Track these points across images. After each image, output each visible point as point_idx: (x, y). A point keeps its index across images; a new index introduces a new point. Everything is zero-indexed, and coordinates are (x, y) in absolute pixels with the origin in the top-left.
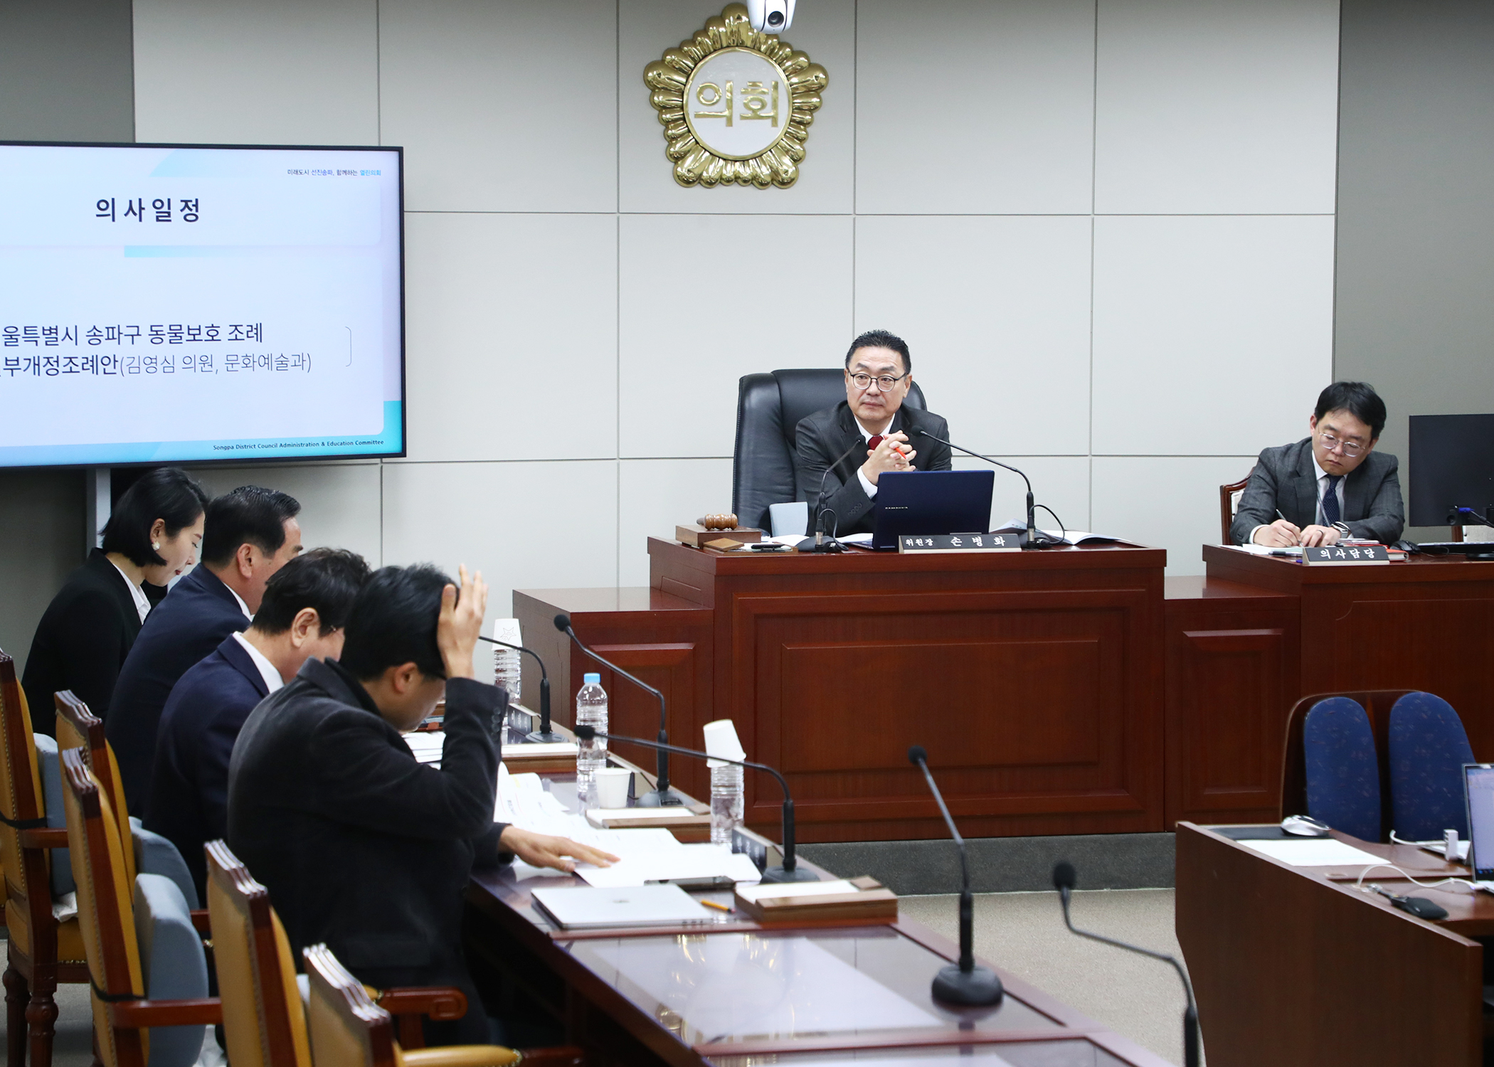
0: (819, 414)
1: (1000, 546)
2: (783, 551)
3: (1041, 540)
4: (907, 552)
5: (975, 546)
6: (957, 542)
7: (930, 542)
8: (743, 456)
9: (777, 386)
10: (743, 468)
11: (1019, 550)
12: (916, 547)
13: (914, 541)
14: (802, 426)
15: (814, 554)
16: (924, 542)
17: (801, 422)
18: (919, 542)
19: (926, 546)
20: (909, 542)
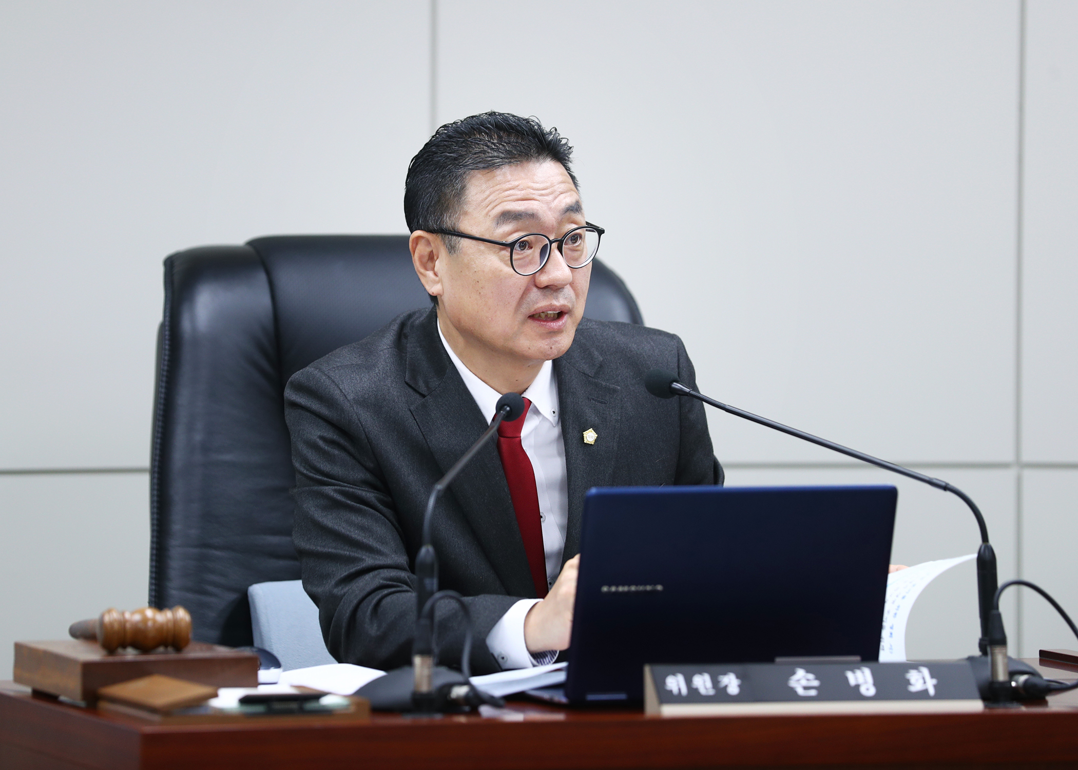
0: (345, 356)
1: (923, 695)
2: (328, 712)
3: (1023, 678)
4: (670, 711)
5: (855, 694)
6: (804, 683)
7: (731, 682)
8: (179, 456)
9: (262, 277)
10: (178, 489)
11: (976, 706)
12: (694, 696)
13: (689, 682)
14: (300, 388)
15: (406, 720)
16: (715, 683)
17: (297, 376)
18: (703, 682)
19: (721, 696)
20: (675, 683)
